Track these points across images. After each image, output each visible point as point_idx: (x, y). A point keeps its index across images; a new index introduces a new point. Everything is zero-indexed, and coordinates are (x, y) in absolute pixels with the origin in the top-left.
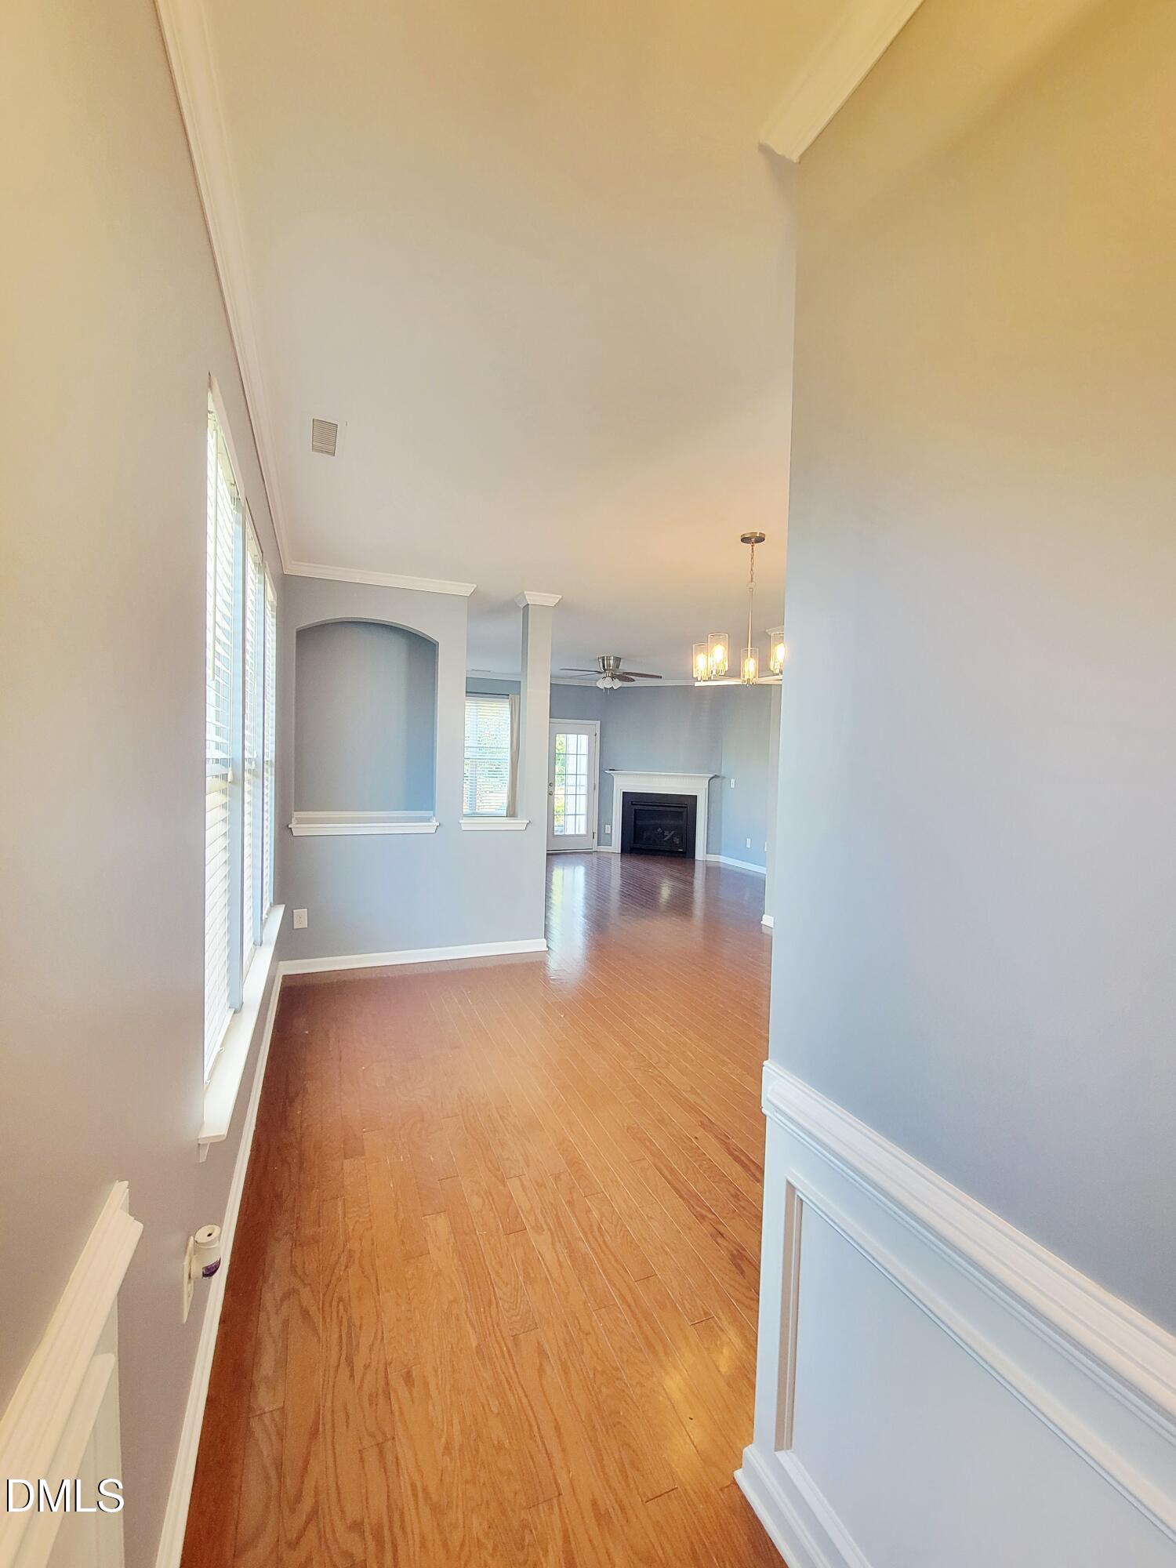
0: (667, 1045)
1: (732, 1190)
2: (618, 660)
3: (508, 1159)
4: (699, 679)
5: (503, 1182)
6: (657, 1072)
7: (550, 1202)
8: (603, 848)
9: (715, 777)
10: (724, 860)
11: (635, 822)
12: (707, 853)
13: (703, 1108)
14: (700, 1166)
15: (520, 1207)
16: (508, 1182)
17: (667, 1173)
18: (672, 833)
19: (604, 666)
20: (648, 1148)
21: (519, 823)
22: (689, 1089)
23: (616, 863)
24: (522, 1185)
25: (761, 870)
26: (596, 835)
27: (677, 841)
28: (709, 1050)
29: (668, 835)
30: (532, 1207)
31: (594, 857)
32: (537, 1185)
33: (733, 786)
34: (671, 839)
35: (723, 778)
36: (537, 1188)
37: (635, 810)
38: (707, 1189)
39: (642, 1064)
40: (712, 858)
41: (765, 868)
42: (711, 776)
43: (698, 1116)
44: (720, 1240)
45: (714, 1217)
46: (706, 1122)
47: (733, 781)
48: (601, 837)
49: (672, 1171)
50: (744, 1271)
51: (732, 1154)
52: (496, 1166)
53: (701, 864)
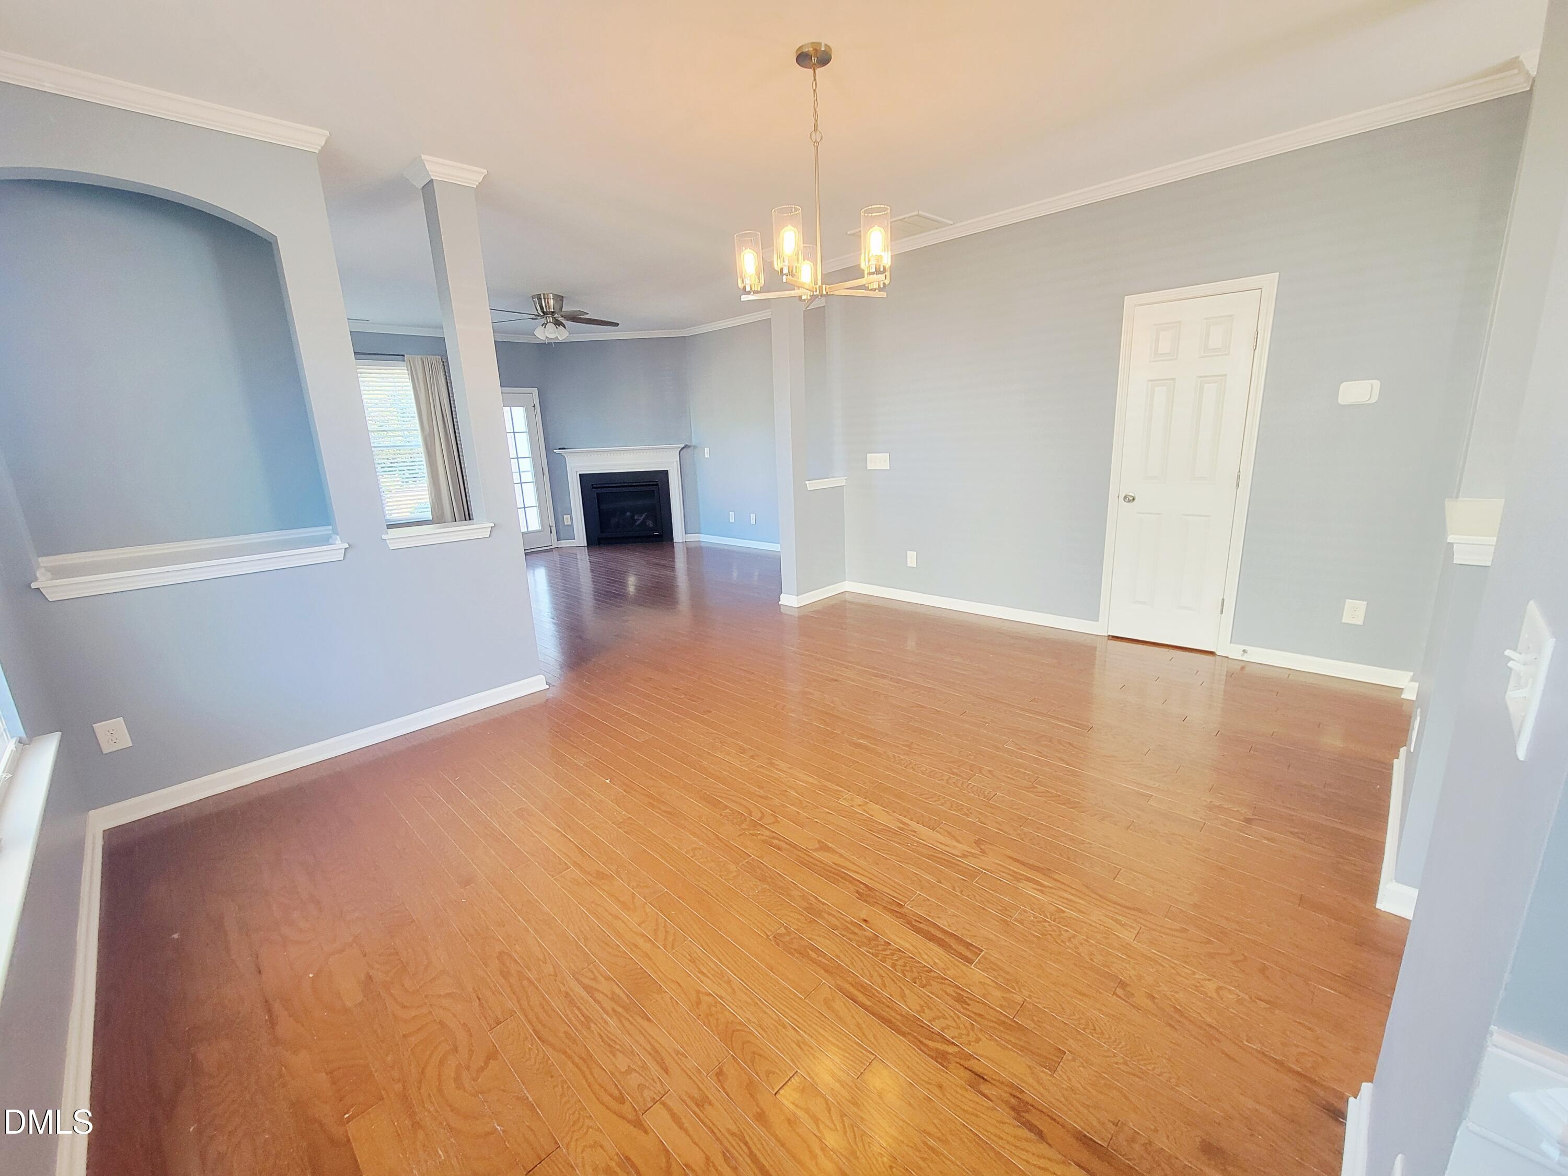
0: (760, 787)
1: (950, 990)
2: (559, 299)
3: (630, 1070)
4: (748, 289)
5: (638, 1124)
6: (768, 833)
7: (728, 1130)
8: (564, 543)
9: (686, 447)
10: (704, 539)
11: (599, 507)
12: (686, 534)
13: (848, 869)
14: (894, 966)
15: (687, 1166)
16: (648, 1120)
17: (861, 998)
18: (644, 516)
19: (542, 308)
20: (814, 961)
21: (476, 530)
22: (817, 846)
23: (583, 561)
24: (673, 1115)
25: (776, 547)
26: (554, 529)
27: (650, 523)
28: (811, 780)
29: (640, 519)
30: (707, 1158)
31: (555, 556)
32: (697, 1105)
33: (707, 456)
34: (644, 522)
35: (695, 447)
36: (697, 1110)
37: (598, 494)
38: (922, 1003)
39: (744, 826)
40: (692, 538)
41: (779, 545)
42: (683, 445)
43: (850, 886)
44: (984, 1088)
45: (957, 1049)
46: (862, 889)
47: (707, 450)
48: (561, 530)
49: (863, 989)
50: (1042, 1131)
51: (918, 931)
52: (616, 1093)
53: (681, 546)
